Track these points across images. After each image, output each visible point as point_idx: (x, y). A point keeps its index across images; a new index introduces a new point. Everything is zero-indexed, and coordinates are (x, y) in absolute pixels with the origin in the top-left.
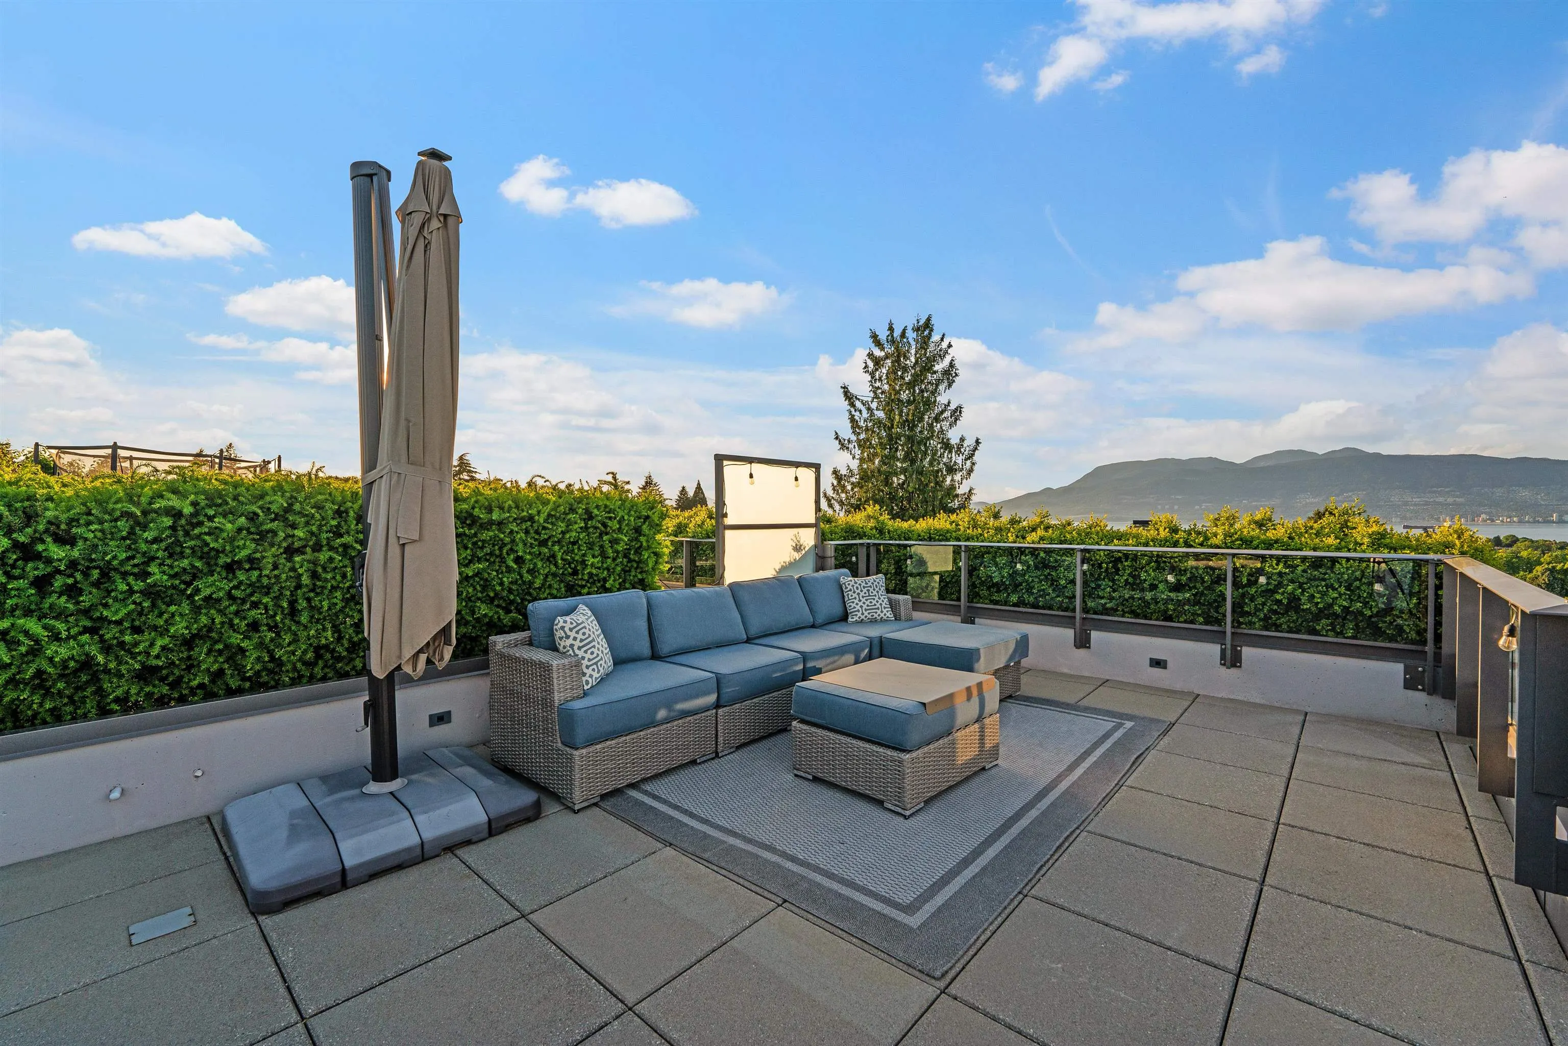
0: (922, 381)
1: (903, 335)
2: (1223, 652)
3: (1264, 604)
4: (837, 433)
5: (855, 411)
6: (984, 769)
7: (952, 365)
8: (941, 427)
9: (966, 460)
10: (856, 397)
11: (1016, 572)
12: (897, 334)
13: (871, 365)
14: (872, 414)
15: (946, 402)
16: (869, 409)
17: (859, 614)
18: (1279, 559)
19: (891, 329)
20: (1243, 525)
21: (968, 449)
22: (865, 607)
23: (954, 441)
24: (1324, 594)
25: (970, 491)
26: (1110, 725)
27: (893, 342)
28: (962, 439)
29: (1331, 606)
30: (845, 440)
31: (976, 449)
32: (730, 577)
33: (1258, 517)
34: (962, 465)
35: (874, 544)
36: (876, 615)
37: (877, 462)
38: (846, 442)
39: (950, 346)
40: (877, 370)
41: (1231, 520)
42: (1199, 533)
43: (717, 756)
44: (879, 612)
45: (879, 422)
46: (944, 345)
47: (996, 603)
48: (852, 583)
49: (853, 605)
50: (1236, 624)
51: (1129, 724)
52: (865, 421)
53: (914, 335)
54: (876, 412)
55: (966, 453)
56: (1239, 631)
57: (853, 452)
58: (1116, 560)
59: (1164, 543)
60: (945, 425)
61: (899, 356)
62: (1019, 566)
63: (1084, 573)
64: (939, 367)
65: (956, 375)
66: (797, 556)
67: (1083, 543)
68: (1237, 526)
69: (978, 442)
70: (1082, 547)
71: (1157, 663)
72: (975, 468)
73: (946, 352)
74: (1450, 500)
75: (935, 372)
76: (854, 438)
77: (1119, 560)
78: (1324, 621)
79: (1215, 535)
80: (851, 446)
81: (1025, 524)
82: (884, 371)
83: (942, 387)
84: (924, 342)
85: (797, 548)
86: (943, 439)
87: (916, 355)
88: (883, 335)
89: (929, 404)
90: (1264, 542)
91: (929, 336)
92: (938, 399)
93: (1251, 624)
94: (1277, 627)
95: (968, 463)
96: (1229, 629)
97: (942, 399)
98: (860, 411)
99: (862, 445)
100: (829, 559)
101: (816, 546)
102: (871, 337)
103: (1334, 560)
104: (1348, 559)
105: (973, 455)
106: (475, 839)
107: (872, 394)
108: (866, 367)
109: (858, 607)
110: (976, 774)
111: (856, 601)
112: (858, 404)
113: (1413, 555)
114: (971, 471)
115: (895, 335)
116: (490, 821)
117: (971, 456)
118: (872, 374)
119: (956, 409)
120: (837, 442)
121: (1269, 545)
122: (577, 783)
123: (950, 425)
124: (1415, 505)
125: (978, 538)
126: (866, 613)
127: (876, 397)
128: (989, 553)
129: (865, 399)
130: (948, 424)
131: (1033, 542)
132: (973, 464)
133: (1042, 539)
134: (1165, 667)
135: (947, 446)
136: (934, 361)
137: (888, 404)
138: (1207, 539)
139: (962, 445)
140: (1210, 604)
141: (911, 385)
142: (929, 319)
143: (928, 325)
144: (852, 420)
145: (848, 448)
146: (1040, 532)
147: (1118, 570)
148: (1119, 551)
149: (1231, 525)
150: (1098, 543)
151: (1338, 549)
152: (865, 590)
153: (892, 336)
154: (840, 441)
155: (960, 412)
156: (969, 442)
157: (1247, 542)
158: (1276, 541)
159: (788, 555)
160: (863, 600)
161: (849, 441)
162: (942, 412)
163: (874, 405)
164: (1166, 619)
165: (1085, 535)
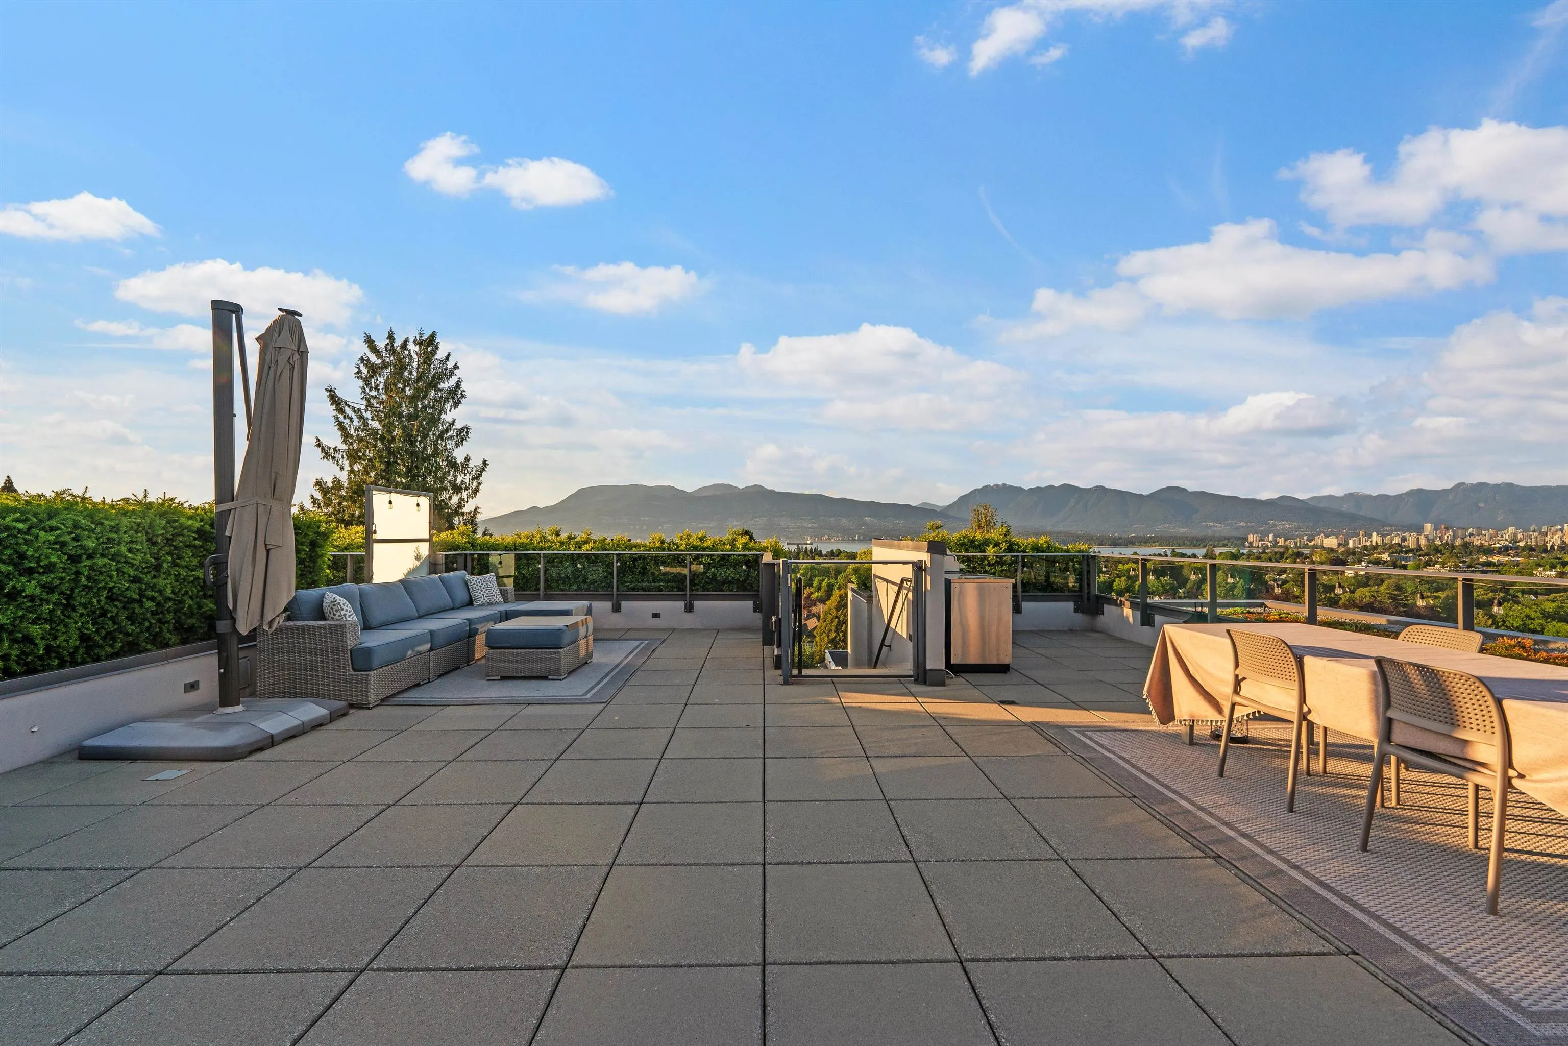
0: (425, 397)
1: (404, 346)
2: (686, 604)
3: (702, 579)
4: (319, 440)
5: (345, 417)
6: (586, 663)
7: (458, 385)
8: (445, 445)
9: (473, 479)
10: (345, 403)
11: (577, 570)
12: (398, 344)
13: (365, 370)
14: (366, 424)
15: (451, 421)
16: (361, 417)
17: (482, 600)
18: (708, 556)
19: (391, 338)
20: (694, 540)
21: (475, 469)
22: (485, 595)
23: (460, 460)
24: (726, 572)
25: (476, 509)
26: (638, 643)
27: (393, 351)
28: (467, 459)
29: (727, 578)
30: (330, 448)
31: (484, 470)
32: (378, 579)
33: (700, 535)
34: (469, 484)
35: (471, 554)
36: (492, 600)
37: (373, 474)
38: (332, 450)
39: (456, 367)
40: (371, 377)
41: (689, 536)
42: (674, 544)
43: (429, 682)
44: (495, 597)
45: (374, 432)
46: (450, 365)
47: (562, 590)
48: (475, 579)
49: (477, 594)
50: (691, 590)
51: (646, 642)
52: (356, 429)
53: (417, 348)
54: (370, 422)
55: (473, 473)
56: (694, 593)
57: (340, 462)
58: (635, 559)
59: (658, 549)
60: (450, 444)
61: (401, 367)
62: (579, 566)
63: (617, 567)
64: (447, 385)
65: (463, 396)
66: (418, 563)
67: (616, 550)
68: (691, 540)
69: (485, 463)
70: (617, 552)
71: (656, 615)
72: (481, 487)
73: (452, 373)
74: (810, 525)
75: (440, 390)
76: (343, 447)
77: (636, 559)
78: (726, 585)
79: (682, 545)
80: (338, 456)
81: (578, 539)
82: (381, 380)
83: (448, 406)
84: (428, 357)
85: (418, 558)
86: (447, 457)
87: (418, 368)
88: (381, 343)
89: (434, 421)
90: (702, 548)
91: (434, 353)
92: (443, 417)
93: (697, 590)
94: (708, 590)
95: (475, 483)
96: (688, 593)
97: (447, 417)
98: (351, 419)
99: (353, 456)
100: (440, 566)
101: (429, 556)
102: (365, 341)
103: (729, 555)
104: (734, 555)
105: (480, 475)
106: (325, 722)
107: (364, 402)
108: (359, 372)
109: (481, 595)
110: (582, 665)
111: (479, 591)
112: (348, 411)
113: (756, 553)
114: (476, 491)
115: (395, 345)
116: (330, 714)
117: (477, 477)
118: (367, 381)
119: (462, 429)
120: (320, 450)
121: (705, 549)
122: (371, 691)
123: (456, 444)
124: (793, 528)
125: (549, 548)
126: (486, 599)
127: (369, 405)
128: (557, 558)
129: (357, 406)
130: (454, 442)
131: (587, 550)
132: (479, 484)
133: (593, 548)
134: (659, 617)
135: (452, 464)
136: (440, 379)
137: (387, 416)
138: (678, 547)
139: (467, 465)
140: (680, 581)
141: (413, 399)
142: (433, 336)
143: (431, 340)
144: (342, 427)
145: (334, 458)
146: (591, 544)
147: (635, 565)
148: (636, 554)
149: (689, 540)
150: (624, 550)
151: (731, 551)
152: (484, 584)
153: (393, 346)
154: (323, 449)
155: (467, 433)
156: (476, 462)
157: (695, 548)
158: (707, 548)
159: (412, 563)
160: (484, 590)
161: (335, 450)
162: (447, 431)
163: (368, 415)
164: (660, 591)
165: (617, 546)
